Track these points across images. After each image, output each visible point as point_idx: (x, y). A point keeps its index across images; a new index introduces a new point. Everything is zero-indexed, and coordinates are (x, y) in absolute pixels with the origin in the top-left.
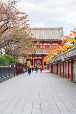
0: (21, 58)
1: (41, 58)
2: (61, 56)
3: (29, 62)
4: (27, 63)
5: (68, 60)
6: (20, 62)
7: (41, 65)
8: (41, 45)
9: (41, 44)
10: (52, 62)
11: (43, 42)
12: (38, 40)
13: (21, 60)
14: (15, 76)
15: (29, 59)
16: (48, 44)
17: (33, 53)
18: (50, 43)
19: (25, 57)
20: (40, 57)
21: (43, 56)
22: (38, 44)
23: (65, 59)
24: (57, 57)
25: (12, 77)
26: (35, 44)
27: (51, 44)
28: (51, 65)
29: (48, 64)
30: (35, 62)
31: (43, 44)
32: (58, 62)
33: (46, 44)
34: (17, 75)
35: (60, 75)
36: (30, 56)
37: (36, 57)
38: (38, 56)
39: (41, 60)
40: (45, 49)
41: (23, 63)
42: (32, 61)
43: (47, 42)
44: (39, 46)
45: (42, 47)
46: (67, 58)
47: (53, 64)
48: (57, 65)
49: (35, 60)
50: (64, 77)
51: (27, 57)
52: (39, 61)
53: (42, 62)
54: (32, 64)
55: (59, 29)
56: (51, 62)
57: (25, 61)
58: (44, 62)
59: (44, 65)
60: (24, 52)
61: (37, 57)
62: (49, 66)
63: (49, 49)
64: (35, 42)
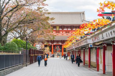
0: (39, 44)
1: (60, 44)
2: (88, 40)
3: (48, 48)
4: (44, 49)
5: (98, 45)
6: (37, 48)
7: (61, 51)
9: (61, 29)
10: (74, 48)
11: (62, 27)
12: (58, 25)
13: (38, 46)
14: (26, 66)
15: (47, 45)
16: (69, 29)
17: (52, 38)
18: (71, 28)
19: (43, 43)
20: (59, 43)
21: (63, 42)
22: (58, 29)
24: (81, 42)
25: (22, 67)
26: (55, 29)
27: (72, 29)
28: (72, 52)
29: (68, 51)
30: (54, 48)
31: (63, 29)
32: (82, 48)
33: (66, 29)
34: (30, 64)
36: (48, 41)
37: (55, 44)
38: (58, 41)
39: (61, 46)
40: (65, 34)
41: (41, 49)
42: (51, 48)
43: (67, 27)
44: (58, 32)
45: (61, 32)
46: (98, 42)
47: (74, 51)
49: (54, 46)
50: (89, 67)
51: (46, 43)
52: (58, 47)
53: (61, 48)
54: (51, 51)
55: (80, 13)
56: (72, 47)
57: (43, 47)
58: (64, 48)
59: (64, 51)
60: (42, 38)
62: (69, 53)
63: (69, 34)
64: (54, 27)
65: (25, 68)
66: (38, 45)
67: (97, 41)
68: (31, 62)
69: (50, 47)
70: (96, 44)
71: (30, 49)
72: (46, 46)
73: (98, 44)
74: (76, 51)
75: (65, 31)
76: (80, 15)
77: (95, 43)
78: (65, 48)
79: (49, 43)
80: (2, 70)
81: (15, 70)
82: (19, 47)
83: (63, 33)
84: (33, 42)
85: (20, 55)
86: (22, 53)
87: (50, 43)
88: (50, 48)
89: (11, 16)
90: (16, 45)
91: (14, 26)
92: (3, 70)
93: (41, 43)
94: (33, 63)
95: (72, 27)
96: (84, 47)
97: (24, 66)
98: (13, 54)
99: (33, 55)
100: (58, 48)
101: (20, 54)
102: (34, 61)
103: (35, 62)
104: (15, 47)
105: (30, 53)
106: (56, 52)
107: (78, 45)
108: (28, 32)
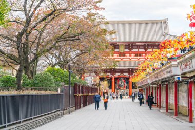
0: (90, 76)
1: (126, 75)
2: (173, 69)
3: (105, 83)
4: (99, 85)
5: (191, 78)
7: (128, 88)
8: (127, 53)
9: (127, 50)
10: (149, 81)
11: (130, 46)
12: (122, 43)
13: (89, 80)
14: (69, 113)
15: (105, 77)
16: (140, 50)
17: (112, 66)
18: (144, 48)
19: (97, 73)
20: (124, 74)
21: (131, 71)
22: (122, 49)
23: (183, 75)
24: (160, 72)
25: (62, 115)
26: (117, 50)
27: (146, 50)
28: (147, 89)
29: (140, 87)
30: (116, 83)
31: (130, 50)
32: (162, 82)
33: (136, 50)
34: (76, 110)
35: (167, 111)
36: (106, 71)
37: (117, 75)
38: (122, 71)
39: (127, 79)
40: (134, 59)
41: (94, 85)
42: (111, 82)
43: (138, 46)
44: (122, 54)
45: (128, 55)
46: (191, 72)
47: (150, 87)
48: (159, 88)
49: (116, 79)
50: (176, 115)
51: (102, 75)
53: (128, 83)
54: (110, 87)
56: (147, 81)
57: (98, 80)
58: (133, 83)
59: (133, 88)
60: (96, 65)
61: (119, 74)
62: (141, 90)
63: (142, 59)
64: (116, 46)
65: (67, 116)
66: (89, 78)
67: (188, 70)
68: (78, 107)
69: (110, 80)
70: (188, 75)
71: (76, 85)
72: (102, 79)
73: (191, 75)
74: (153, 87)
75: (134, 53)
76: (159, 25)
77: (186, 73)
78: (134, 81)
79: (108, 74)
80: (29, 120)
81: (51, 119)
82: (57, 81)
83: (130, 56)
84: (81, 72)
85: (58, 95)
86: (61, 91)
87: (110, 74)
88: (108, 82)
89: (43, 29)
90: (52, 78)
91: (50, 46)
92: (31, 119)
93: (94, 74)
94: (80, 108)
95: (146, 46)
96: (167, 81)
97: (66, 113)
98: (48, 92)
99: (81, 94)
100: (122, 82)
101: (59, 92)
102: (82, 105)
103: (83, 107)
104: (50, 80)
105: (75, 92)
106: (119, 89)
107: (157, 77)
108: (73, 55)
